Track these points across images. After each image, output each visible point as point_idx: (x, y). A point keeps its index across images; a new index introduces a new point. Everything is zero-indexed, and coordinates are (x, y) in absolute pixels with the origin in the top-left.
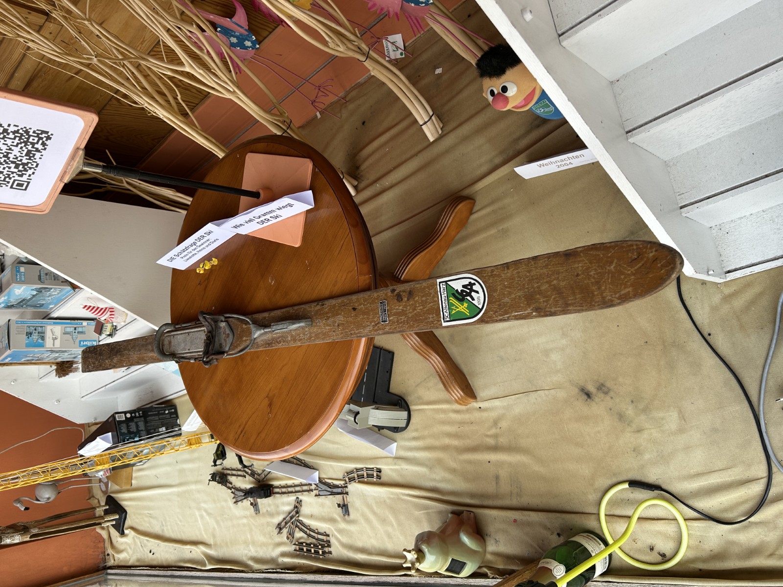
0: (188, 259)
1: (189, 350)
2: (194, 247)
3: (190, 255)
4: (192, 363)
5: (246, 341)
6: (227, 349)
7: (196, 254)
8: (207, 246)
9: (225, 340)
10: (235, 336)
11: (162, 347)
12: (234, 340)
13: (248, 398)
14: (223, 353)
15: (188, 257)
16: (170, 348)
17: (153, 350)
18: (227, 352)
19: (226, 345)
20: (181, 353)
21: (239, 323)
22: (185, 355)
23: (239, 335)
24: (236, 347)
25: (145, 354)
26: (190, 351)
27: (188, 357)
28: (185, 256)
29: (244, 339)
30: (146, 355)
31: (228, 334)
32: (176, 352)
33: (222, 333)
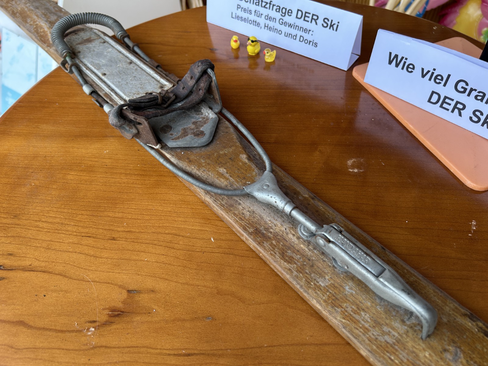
0: (238, 17)
1: (105, 74)
2: (278, 16)
3: (252, 17)
4: (82, 90)
5: (221, 175)
6: (171, 144)
7: (258, 25)
8: (288, 35)
9: (185, 133)
10: (209, 149)
11: (70, 33)
12: (198, 150)
13: (90, 241)
14: (159, 141)
15: (245, 15)
16: (79, 44)
17: (52, 23)
18: (164, 146)
19: (178, 138)
20: (85, 65)
21: (238, 144)
22: (88, 72)
23: (219, 156)
24: (190, 162)
25: (37, 16)
26: (103, 77)
27: (88, 79)
28: (245, 10)
29: (222, 170)
30: (35, 17)
31: (202, 133)
32: (81, 56)
33: (193, 120)
